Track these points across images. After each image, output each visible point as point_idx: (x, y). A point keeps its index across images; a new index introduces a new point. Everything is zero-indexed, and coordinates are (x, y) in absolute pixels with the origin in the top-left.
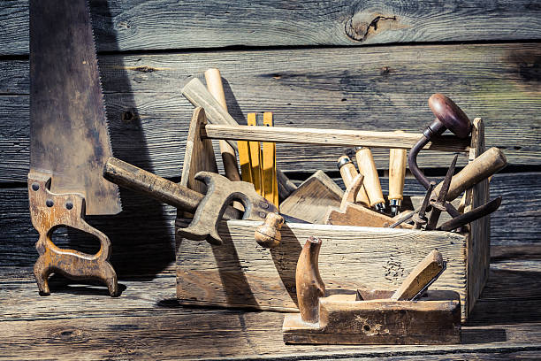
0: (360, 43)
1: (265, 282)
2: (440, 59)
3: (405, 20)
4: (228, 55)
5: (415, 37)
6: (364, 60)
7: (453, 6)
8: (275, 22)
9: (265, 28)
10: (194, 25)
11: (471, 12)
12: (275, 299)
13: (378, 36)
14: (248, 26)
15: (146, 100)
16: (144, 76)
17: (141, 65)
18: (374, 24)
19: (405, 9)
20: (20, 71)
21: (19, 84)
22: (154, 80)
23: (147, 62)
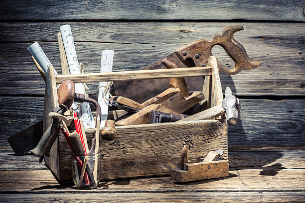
4: (233, 24)
8: (262, 6)
9: (256, 9)
10: (214, 6)
14: (246, 8)
16: (184, 35)
17: (182, 28)
20: (112, 29)
21: (111, 37)
22: (189, 37)
23: (186, 26)
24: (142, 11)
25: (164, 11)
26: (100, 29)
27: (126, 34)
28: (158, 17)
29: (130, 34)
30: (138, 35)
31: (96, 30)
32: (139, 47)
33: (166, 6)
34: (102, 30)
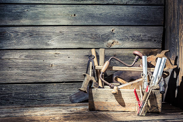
0: (109, 48)
1: (112, 104)
2: (128, 52)
3: (120, 42)
4: (77, 50)
5: (122, 47)
6: (110, 52)
7: (131, 39)
8: (89, 42)
9: (87, 44)
10: (70, 42)
11: (135, 41)
12: (114, 108)
13: (114, 46)
14: (83, 43)
15: (57, 61)
16: (57, 55)
17: (56, 52)
18: (113, 43)
19: (120, 40)
20: (26, 53)
21: (25, 57)
22: (59, 56)
23: (58, 52)
24: (39, 45)
25: (49, 45)
26: (20, 53)
27: (32, 55)
28: (46, 47)
29: (33, 55)
30: (37, 56)
31: (19, 54)
32: (37, 61)
33: (49, 43)
34: (21, 54)
